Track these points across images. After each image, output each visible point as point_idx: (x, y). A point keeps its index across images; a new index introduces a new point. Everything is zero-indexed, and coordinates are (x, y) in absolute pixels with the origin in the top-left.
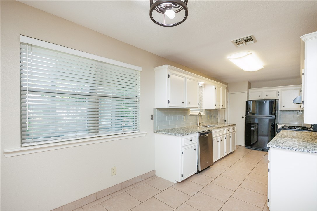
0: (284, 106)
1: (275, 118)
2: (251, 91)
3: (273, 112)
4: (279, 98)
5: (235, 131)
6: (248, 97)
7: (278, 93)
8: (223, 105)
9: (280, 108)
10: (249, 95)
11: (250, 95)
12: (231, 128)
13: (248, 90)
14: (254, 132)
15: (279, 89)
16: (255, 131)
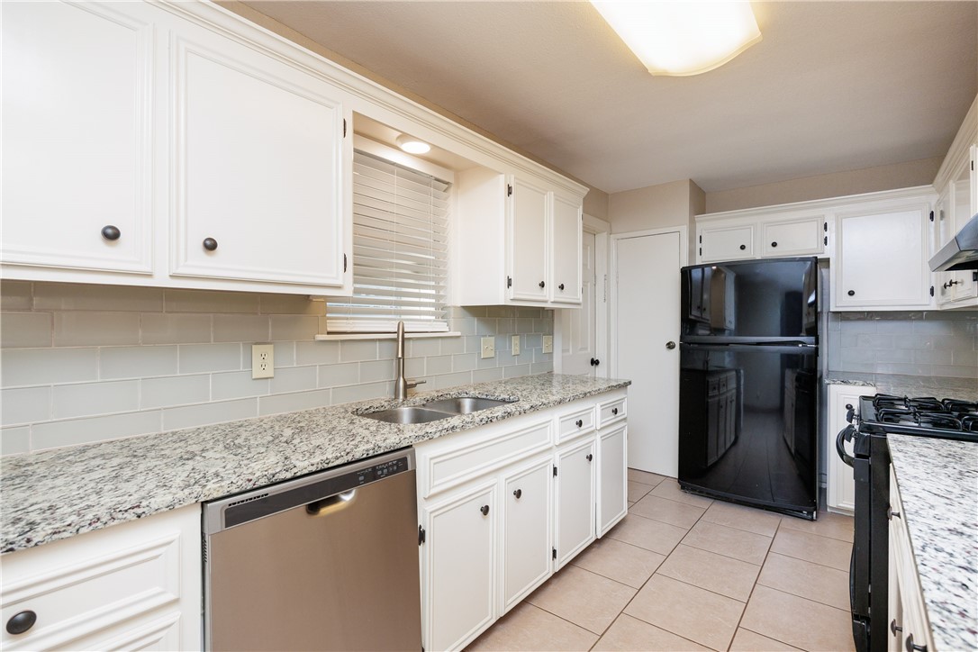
0: (851, 293)
1: (817, 349)
2: (706, 223)
3: (806, 321)
4: (828, 252)
5: (625, 419)
6: (691, 254)
7: (826, 228)
8: (562, 287)
9: (837, 301)
10: (698, 246)
11: (704, 246)
12: (598, 405)
13: (692, 223)
14: (720, 407)
15: (829, 209)
16: (723, 403)
